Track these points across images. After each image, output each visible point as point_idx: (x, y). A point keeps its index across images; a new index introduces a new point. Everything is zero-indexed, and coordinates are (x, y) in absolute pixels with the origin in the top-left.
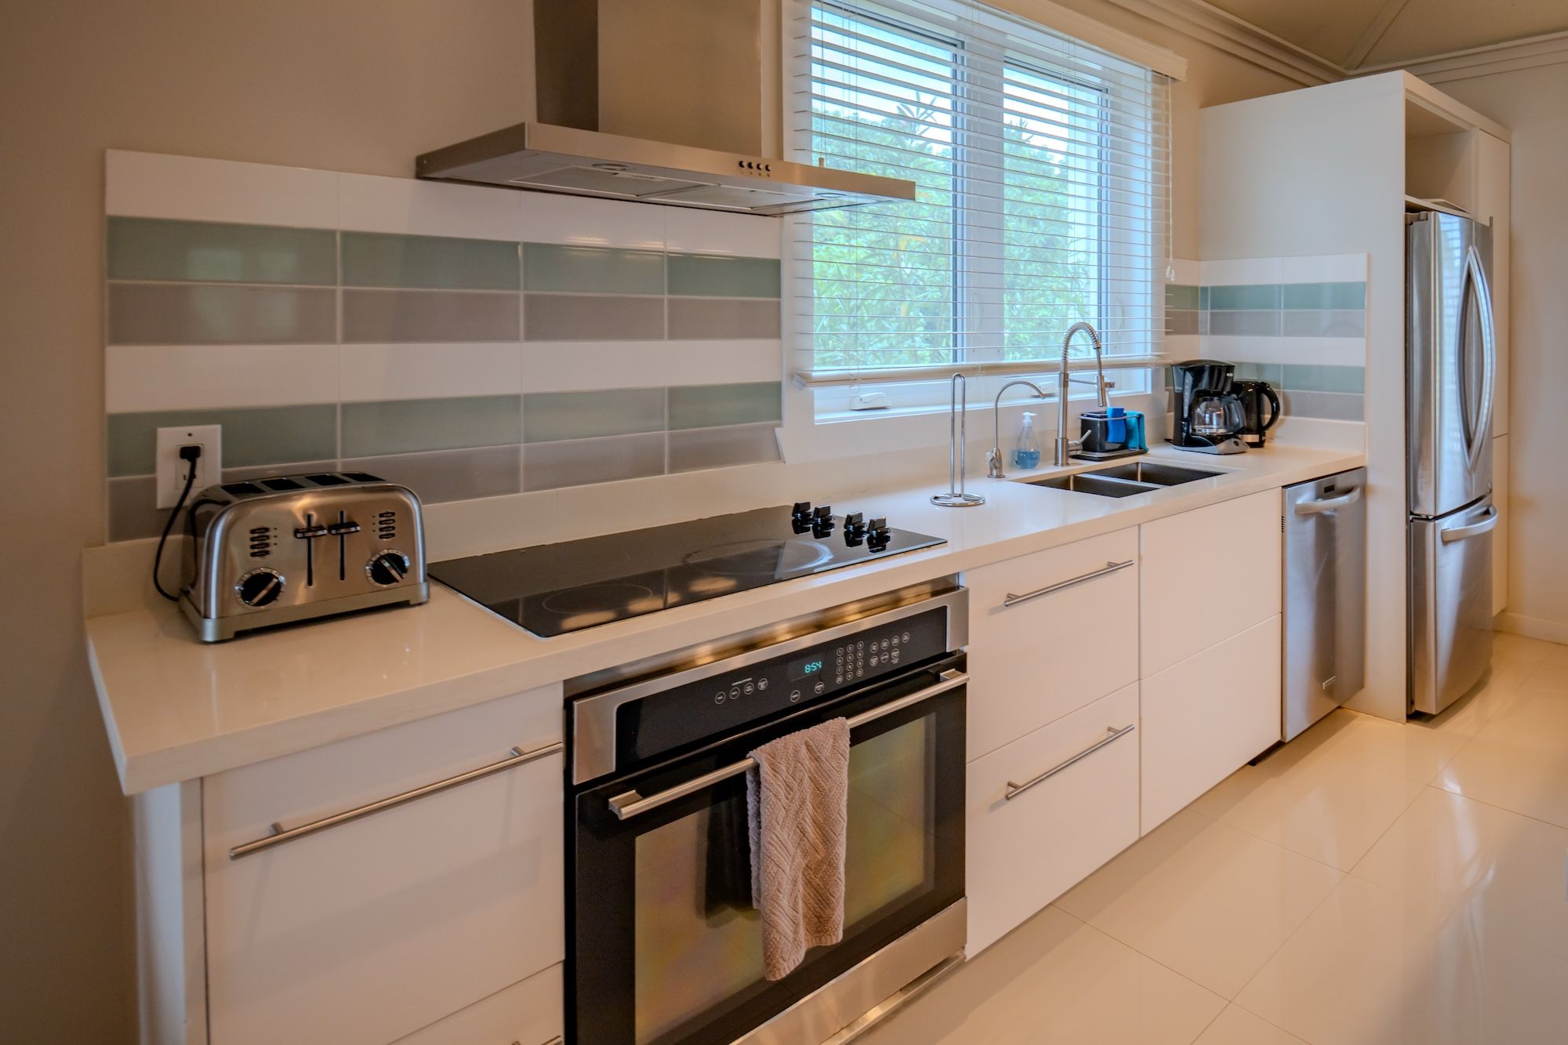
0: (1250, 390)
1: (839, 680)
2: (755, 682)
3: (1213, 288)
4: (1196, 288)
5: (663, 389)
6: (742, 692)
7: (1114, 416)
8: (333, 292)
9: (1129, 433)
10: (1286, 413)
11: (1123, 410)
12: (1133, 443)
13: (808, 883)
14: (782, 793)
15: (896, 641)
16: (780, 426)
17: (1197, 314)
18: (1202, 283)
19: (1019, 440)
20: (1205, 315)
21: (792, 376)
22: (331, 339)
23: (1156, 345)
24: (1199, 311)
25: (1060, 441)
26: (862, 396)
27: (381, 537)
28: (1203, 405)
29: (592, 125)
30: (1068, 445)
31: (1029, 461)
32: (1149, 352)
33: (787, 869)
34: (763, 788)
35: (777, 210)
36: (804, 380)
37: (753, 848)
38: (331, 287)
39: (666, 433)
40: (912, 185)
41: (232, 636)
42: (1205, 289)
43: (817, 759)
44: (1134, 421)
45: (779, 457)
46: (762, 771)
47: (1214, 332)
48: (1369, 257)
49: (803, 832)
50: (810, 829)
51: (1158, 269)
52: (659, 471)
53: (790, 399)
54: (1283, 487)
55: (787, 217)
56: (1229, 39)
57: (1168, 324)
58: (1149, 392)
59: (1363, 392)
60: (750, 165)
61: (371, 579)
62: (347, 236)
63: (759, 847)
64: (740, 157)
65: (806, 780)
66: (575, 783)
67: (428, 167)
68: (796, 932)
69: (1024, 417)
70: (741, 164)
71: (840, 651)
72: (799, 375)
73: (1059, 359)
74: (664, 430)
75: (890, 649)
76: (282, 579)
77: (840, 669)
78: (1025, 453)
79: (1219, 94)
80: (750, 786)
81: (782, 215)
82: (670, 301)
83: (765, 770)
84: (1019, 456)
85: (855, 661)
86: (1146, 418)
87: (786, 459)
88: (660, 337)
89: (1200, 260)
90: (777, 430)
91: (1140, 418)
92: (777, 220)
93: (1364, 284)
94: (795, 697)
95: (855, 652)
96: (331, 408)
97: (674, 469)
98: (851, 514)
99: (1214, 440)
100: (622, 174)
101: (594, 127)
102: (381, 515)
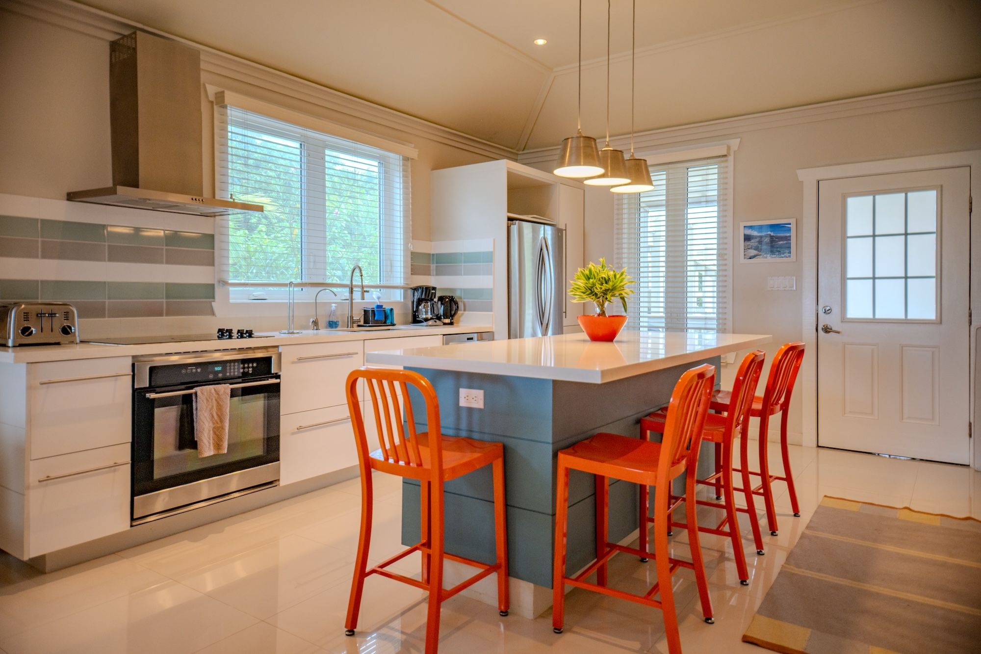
0: (447, 300)
1: (228, 374)
2: (197, 368)
3: (437, 254)
4: (430, 254)
5: (163, 283)
6: (191, 371)
7: (377, 308)
8: (38, 241)
9: (386, 317)
10: (465, 310)
11: (382, 306)
12: (389, 322)
13: (215, 433)
14: (205, 401)
15: (251, 365)
16: (214, 301)
17: (430, 266)
18: (432, 252)
19: (330, 316)
20: (433, 266)
21: (219, 282)
22: (37, 257)
23: (405, 278)
24: (431, 265)
25: (349, 317)
26: (254, 294)
27: (64, 320)
28: (423, 305)
29: (136, 185)
30: (353, 319)
31: (334, 325)
32: (402, 282)
33: (207, 425)
34: (198, 398)
35: (212, 215)
36: (225, 283)
37: (195, 420)
38: (36, 239)
39: (164, 300)
40: (262, 207)
41: (18, 345)
42: (433, 255)
43: (218, 394)
44: (389, 312)
45: (213, 314)
46: (198, 394)
47: (437, 274)
48: (494, 240)
49: (213, 416)
50: (215, 415)
51: (406, 244)
52: (161, 315)
53: (218, 291)
54: (444, 335)
55: (217, 217)
56: (449, 139)
57: (412, 270)
58: (402, 301)
59: (492, 299)
60: (196, 199)
61: (61, 333)
62: (44, 221)
63: (197, 416)
64: (191, 197)
65: (214, 400)
66: (135, 387)
67: (71, 197)
68: (210, 446)
69: (332, 306)
70: (192, 199)
71: (228, 364)
72: (222, 281)
73: (349, 283)
74: (163, 299)
75: (248, 367)
76: (34, 330)
77: (228, 371)
78: (332, 322)
79: (441, 164)
80: (194, 399)
81: (215, 216)
82: (166, 249)
83: (199, 394)
84: (329, 324)
85: (234, 369)
86: (395, 312)
87: (217, 315)
88: (161, 263)
89: (431, 241)
90: (213, 303)
91: (392, 310)
92: (212, 218)
93: (492, 253)
94: (211, 376)
95: (234, 366)
96: (37, 281)
97: (167, 315)
98: (239, 329)
99: (426, 320)
100: (148, 201)
101: (138, 187)
102: (64, 313)
